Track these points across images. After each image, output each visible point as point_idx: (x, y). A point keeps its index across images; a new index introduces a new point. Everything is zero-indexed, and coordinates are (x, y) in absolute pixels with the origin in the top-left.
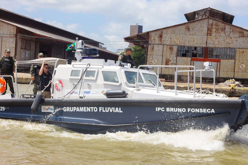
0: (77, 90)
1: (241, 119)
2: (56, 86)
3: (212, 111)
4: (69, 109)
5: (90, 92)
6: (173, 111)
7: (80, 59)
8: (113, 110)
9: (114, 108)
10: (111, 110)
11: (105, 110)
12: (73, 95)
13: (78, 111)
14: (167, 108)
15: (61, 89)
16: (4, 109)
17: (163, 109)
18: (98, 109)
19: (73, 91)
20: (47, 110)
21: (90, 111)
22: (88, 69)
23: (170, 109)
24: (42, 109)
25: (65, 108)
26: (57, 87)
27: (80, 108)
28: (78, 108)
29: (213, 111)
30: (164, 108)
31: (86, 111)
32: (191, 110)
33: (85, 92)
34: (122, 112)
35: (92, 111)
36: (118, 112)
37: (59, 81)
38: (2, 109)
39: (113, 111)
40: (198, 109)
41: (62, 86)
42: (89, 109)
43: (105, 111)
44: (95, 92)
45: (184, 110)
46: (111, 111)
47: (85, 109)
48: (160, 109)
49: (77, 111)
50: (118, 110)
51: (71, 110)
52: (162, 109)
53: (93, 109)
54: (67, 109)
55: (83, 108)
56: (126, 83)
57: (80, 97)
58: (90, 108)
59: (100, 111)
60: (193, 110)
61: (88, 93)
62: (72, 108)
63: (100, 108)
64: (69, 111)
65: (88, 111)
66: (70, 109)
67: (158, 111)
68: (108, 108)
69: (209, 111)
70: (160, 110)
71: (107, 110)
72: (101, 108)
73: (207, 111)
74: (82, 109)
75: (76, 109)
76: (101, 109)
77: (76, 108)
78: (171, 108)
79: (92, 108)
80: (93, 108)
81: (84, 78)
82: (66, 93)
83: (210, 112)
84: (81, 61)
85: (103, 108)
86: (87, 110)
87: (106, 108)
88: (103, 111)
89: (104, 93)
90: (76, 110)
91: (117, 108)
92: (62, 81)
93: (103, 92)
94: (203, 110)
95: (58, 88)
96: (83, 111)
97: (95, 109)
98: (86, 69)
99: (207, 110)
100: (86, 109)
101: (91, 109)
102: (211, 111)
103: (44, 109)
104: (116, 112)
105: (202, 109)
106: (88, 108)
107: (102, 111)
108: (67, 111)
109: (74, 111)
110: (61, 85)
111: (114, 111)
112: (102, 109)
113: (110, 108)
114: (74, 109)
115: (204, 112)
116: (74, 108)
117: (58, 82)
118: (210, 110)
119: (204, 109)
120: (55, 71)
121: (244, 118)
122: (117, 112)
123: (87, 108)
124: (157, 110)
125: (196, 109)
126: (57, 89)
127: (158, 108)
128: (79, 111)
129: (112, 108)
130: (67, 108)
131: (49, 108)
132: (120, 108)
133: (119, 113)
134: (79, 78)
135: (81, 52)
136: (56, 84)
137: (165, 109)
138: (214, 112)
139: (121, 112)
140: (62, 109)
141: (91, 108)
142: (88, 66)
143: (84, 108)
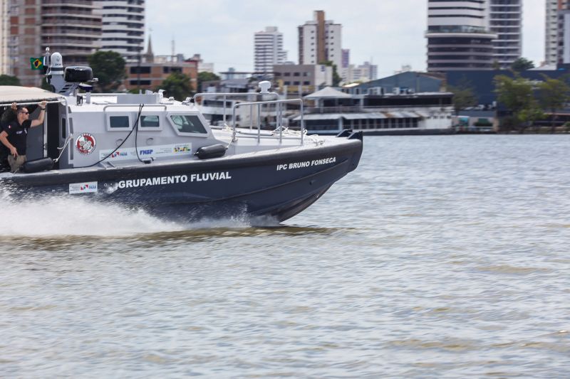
2: (78, 146)
4: (130, 184)
5: (152, 151)
6: (296, 167)
8: (216, 176)
9: (218, 174)
11: (201, 177)
14: (290, 164)
15: (89, 151)
17: (285, 167)
18: (189, 178)
19: (117, 151)
20: (82, 189)
21: (172, 182)
23: (293, 166)
24: (71, 189)
26: (82, 147)
27: (154, 179)
28: (149, 180)
30: (286, 165)
32: (314, 162)
33: (141, 151)
34: (230, 177)
35: (177, 181)
36: (224, 178)
37: (85, 136)
39: (215, 179)
40: (322, 160)
41: (92, 145)
42: (171, 180)
43: (201, 180)
46: (212, 179)
47: (162, 181)
48: (282, 167)
49: (147, 184)
50: (223, 176)
51: (136, 184)
53: (180, 179)
54: (126, 184)
55: (159, 179)
58: (173, 177)
59: (192, 180)
62: (138, 180)
63: (192, 176)
67: (280, 169)
68: (208, 175)
69: (331, 160)
71: (205, 177)
72: (195, 175)
77: (145, 180)
78: (294, 164)
79: (177, 177)
80: (179, 177)
81: (140, 128)
85: (198, 175)
87: (203, 175)
88: (198, 180)
90: (144, 184)
91: (222, 174)
92: (92, 136)
93: (177, 149)
94: (326, 161)
97: (184, 179)
101: (175, 180)
103: (75, 188)
104: (220, 179)
106: (169, 178)
107: (195, 179)
109: (141, 185)
110: (89, 142)
111: (217, 179)
112: (196, 177)
113: (211, 174)
114: (142, 182)
115: (326, 163)
116: (141, 180)
119: (327, 159)
122: (222, 179)
124: (278, 169)
126: (82, 151)
127: (280, 165)
128: (151, 184)
129: (214, 174)
130: (127, 182)
131: (86, 186)
132: (227, 173)
133: (226, 180)
136: (79, 142)
137: (288, 166)
138: (335, 161)
139: (228, 177)
140: (116, 184)
143: (162, 178)
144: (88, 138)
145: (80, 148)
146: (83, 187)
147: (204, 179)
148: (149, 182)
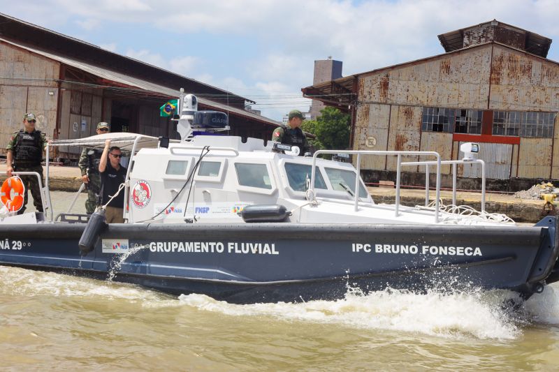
0: (181, 205)
1: (540, 270)
2: (134, 196)
3: (476, 251)
4: (161, 247)
5: (208, 209)
6: (390, 252)
7: (189, 137)
8: (258, 248)
9: (260, 245)
10: (255, 248)
11: (240, 248)
12: (173, 215)
13: (181, 251)
14: (377, 246)
15: (144, 203)
16: (21, 246)
17: (368, 248)
18: (226, 248)
19: (171, 206)
20: (114, 248)
21: (207, 251)
22: (204, 159)
23: (383, 248)
24: (104, 246)
25: (153, 245)
26: (137, 197)
27: (187, 244)
28: (181, 244)
29: (478, 252)
30: (369, 246)
31: (199, 251)
32: (429, 249)
33: (196, 209)
34: (277, 253)
35: (213, 251)
36: (270, 253)
37: (141, 184)
38: (17, 246)
39: (257, 252)
40: (446, 248)
41: (148, 196)
42: (205, 247)
43: (240, 252)
44: (220, 210)
45: (414, 250)
46: (254, 251)
47: (196, 247)
48: (361, 248)
49: (179, 251)
50: (269, 249)
51: (167, 248)
52: (366, 248)
53: (215, 246)
54: (157, 247)
55: (192, 243)
56: (287, 189)
57: (187, 221)
58: (207, 243)
59: (230, 251)
60: (434, 250)
61: (205, 210)
62: (169, 243)
63: (230, 244)
64: (162, 251)
65: (203, 251)
66: (163, 248)
67: (358, 251)
68: (248, 244)
69: (469, 251)
70: (362, 250)
71: (245, 249)
72: (233, 244)
73: (464, 252)
74: (191, 247)
75: (176, 247)
76: (233, 248)
77: (176, 244)
78: (385, 246)
79: (212, 244)
80: (215, 244)
81: (197, 177)
82: (156, 212)
83: (471, 254)
84: (189, 141)
85: (236, 244)
86: (200, 249)
87: (243, 244)
88: (237, 251)
89: (239, 211)
90: (176, 250)
91: (267, 246)
92: (147, 185)
93: (237, 209)
94: (456, 250)
95: (138, 199)
96: (192, 251)
97: (220, 247)
98: (201, 159)
99: (464, 250)
100: (199, 247)
101: (210, 247)
102: (473, 251)
103: (108, 246)
104: (264, 253)
105: (454, 248)
106: (203, 244)
107: (233, 250)
108: (158, 251)
109: (173, 251)
110: (145, 193)
111: (260, 252)
112: (234, 246)
113: (251, 245)
114: (174, 246)
115: (458, 254)
116: (173, 243)
117: (138, 187)
118: (471, 249)
119: (458, 248)
120: (133, 162)
121: (548, 268)
122: (267, 253)
123: (200, 245)
124: (354, 250)
125: (441, 248)
126: (137, 203)
127: (358, 245)
128: (184, 251)
129: (256, 245)
130: (158, 243)
131: (118, 244)
132: (273, 246)
133: (272, 255)
134: (185, 177)
135: (190, 121)
136: (135, 190)
137: (373, 248)
138: (481, 254)
140: (147, 246)
141: (210, 244)
142: (205, 151)
143: (196, 244)
144: (144, 187)
145: (136, 199)
146: (115, 244)
147: (244, 252)
148: (181, 247)
